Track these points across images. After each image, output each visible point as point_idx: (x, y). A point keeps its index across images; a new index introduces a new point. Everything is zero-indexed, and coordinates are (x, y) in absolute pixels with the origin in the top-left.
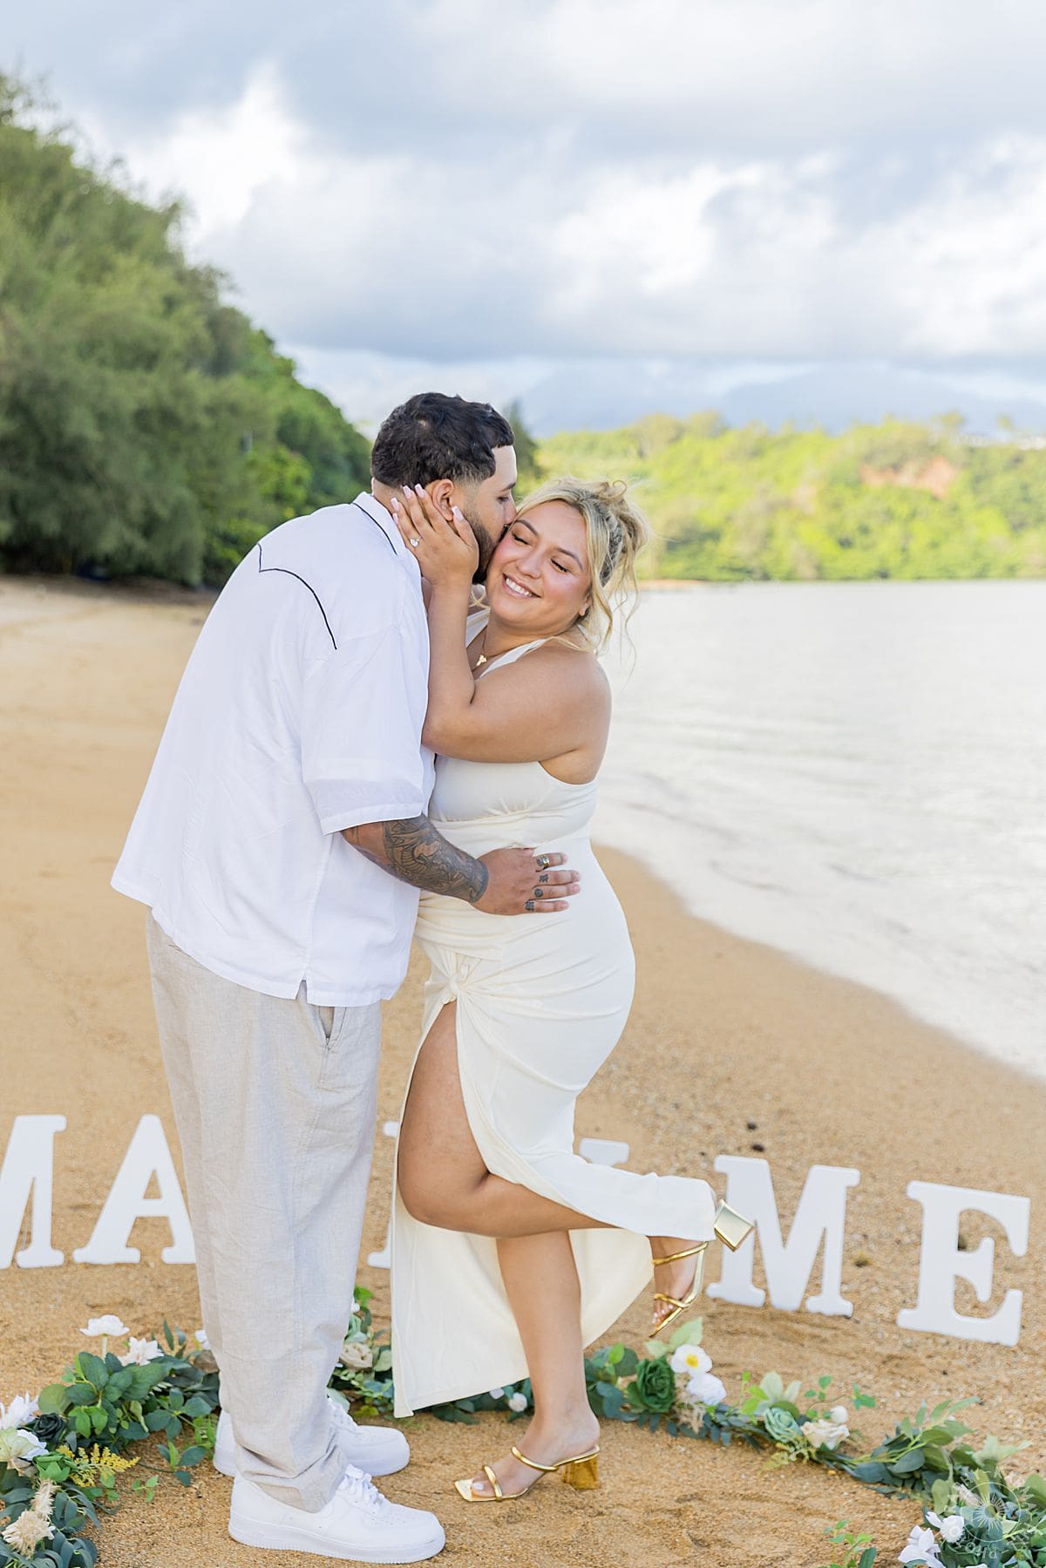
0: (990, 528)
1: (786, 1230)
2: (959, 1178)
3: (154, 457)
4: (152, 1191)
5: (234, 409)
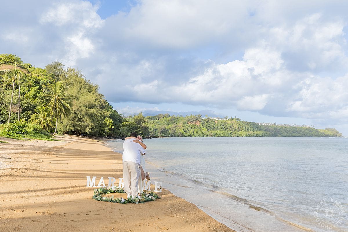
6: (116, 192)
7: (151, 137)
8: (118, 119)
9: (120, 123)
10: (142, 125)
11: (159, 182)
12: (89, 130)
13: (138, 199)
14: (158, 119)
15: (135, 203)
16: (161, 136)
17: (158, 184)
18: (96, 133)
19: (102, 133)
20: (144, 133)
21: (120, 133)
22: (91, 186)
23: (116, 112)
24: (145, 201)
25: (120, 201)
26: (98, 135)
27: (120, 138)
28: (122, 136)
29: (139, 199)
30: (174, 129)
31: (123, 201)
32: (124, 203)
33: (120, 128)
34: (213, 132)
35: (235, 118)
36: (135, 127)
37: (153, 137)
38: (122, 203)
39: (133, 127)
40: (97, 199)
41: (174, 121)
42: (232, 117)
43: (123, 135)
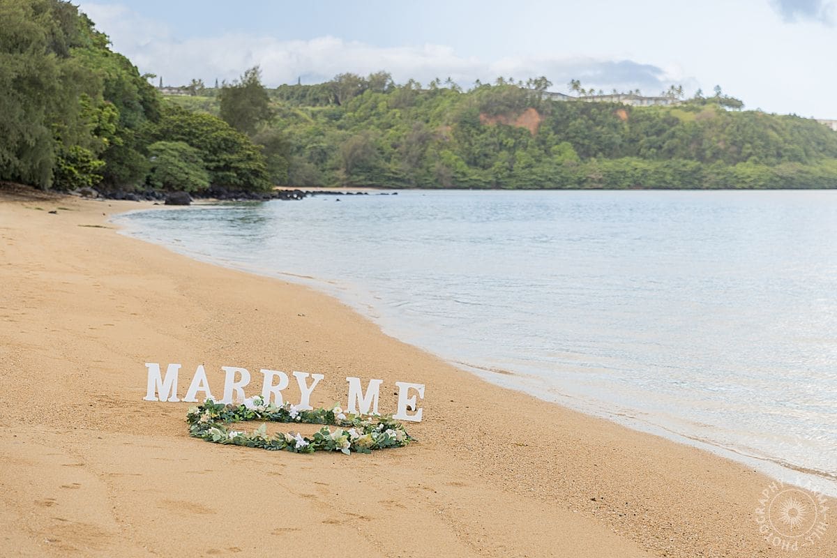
0: (569, 154)
1: (364, 395)
2: (406, 380)
3: (25, 107)
4: (201, 385)
5: (77, 77)
6: (262, 416)
7: (304, 190)
8: (141, 103)
9: (149, 118)
10: (255, 131)
11: (415, 386)
12: (6, 156)
13: (349, 439)
14: (337, 102)
15: (340, 451)
16: (351, 185)
17: (411, 392)
18: (40, 172)
19: (71, 172)
20: (272, 171)
21: (153, 170)
22: (163, 398)
23: (128, 63)
24: (374, 448)
25: (289, 444)
26: (50, 183)
27: (153, 194)
28: (161, 184)
29: (352, 438)
30: (416, 150)
31: (301, 443)
32: (304, 451)
33: (149, 147)
34: (608, 164)
35: (718, 94)
36: (225, 140)
37: (311, 189)
38: (298, 452)
39: (216, 139)
40: (209, 439)
41: (413, 110)
42: (700, 91)
43: (167, 179)
